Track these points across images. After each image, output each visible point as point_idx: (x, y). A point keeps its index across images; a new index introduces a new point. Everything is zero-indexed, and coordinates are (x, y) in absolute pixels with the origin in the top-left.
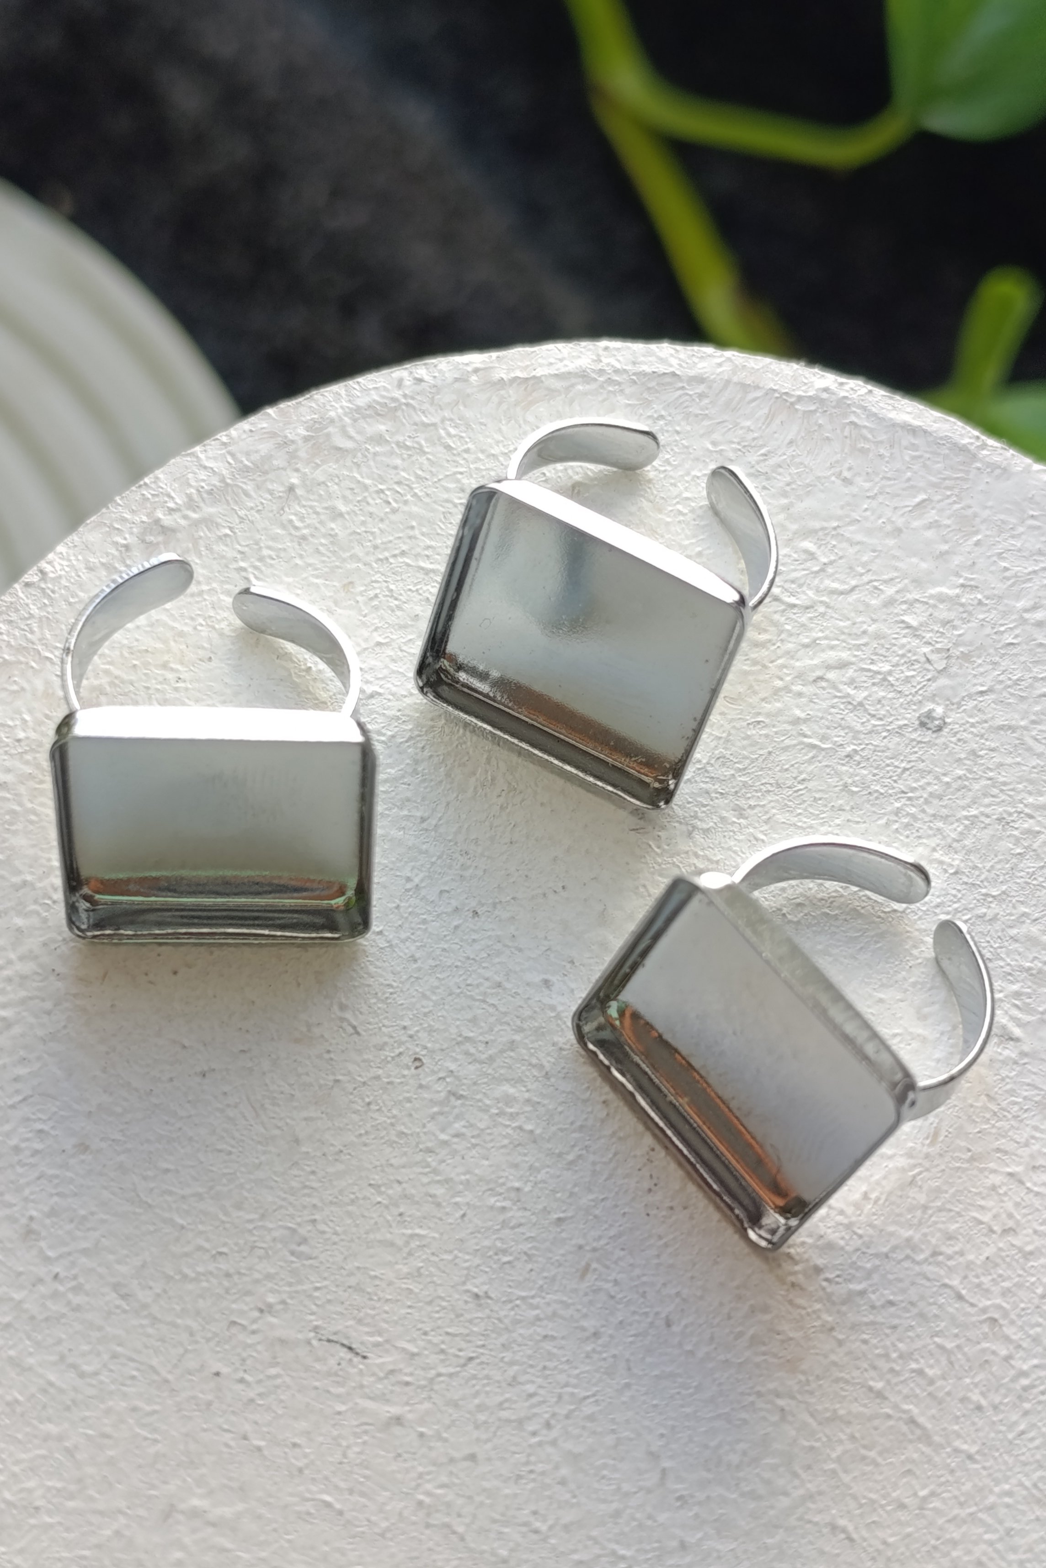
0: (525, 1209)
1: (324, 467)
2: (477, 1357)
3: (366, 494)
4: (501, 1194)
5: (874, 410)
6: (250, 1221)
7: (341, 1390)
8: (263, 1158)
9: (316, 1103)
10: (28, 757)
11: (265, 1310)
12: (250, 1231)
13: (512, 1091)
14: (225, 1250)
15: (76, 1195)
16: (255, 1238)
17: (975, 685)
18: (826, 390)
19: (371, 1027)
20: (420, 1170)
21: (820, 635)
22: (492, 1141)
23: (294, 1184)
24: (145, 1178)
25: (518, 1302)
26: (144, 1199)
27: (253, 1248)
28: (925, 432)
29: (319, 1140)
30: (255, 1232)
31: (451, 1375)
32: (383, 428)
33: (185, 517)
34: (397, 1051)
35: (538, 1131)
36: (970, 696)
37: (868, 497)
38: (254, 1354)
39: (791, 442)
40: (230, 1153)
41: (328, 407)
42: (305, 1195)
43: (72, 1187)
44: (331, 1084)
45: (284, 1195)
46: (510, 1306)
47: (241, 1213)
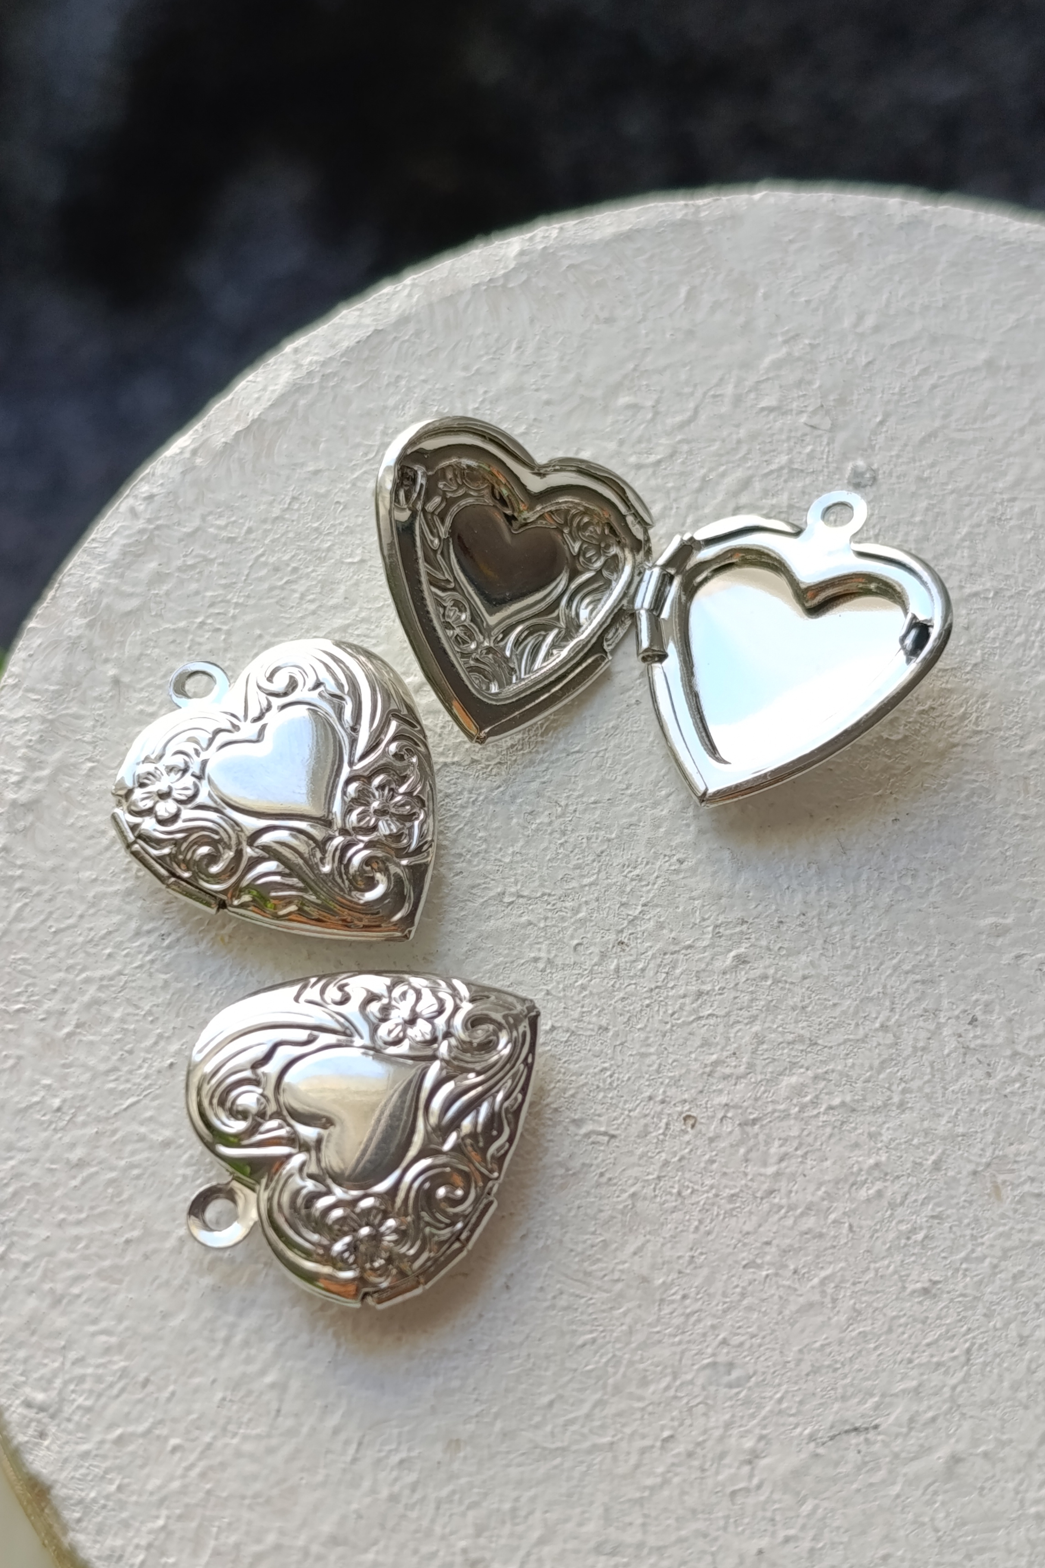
0: (898, 1177)
1: (129, 639)
2: (973, 1344)
3: (190, 637)
4: (865, 1182)
5: (578, 242)
6: (667, 1388)
7: (881, 1474)
8: (628, 1320)
9: (631, 1230)
10: (80, 1118)
11: (752, 1459)
12: (675, 1397)
13: (794, 1080)
14: (666, 1434)
15: (486, 1495)
16: (685, 1401)
17: (869, 420)
18: (522, 253)
19: (620, 1121)
20: (777, 1217)
21: (703, 471)
22: (816, 1139)
23: (677, 1321)
24: (537, 1427)
25: (964, 1266)
26: (553, 1446)
27: (690, 1409)
28: (638, 231)
29: (663, 1264)
30: (679, 1394)
31: (964, 1380)
32: (153, 565)
33: (37, 780)
34: (663, 1124)
35: (848, 1098)
36: (874, 432)
37: (639, 322)
38: (776, 1506)
39: (532, 321)
40: (594, 1341)
41: (85, 582)
42: (694, 1325)
43: (476, 1490)
44: (629, 1202)
45: (677, 1339)
46: (960, 1274)
47: (652, 1388)
